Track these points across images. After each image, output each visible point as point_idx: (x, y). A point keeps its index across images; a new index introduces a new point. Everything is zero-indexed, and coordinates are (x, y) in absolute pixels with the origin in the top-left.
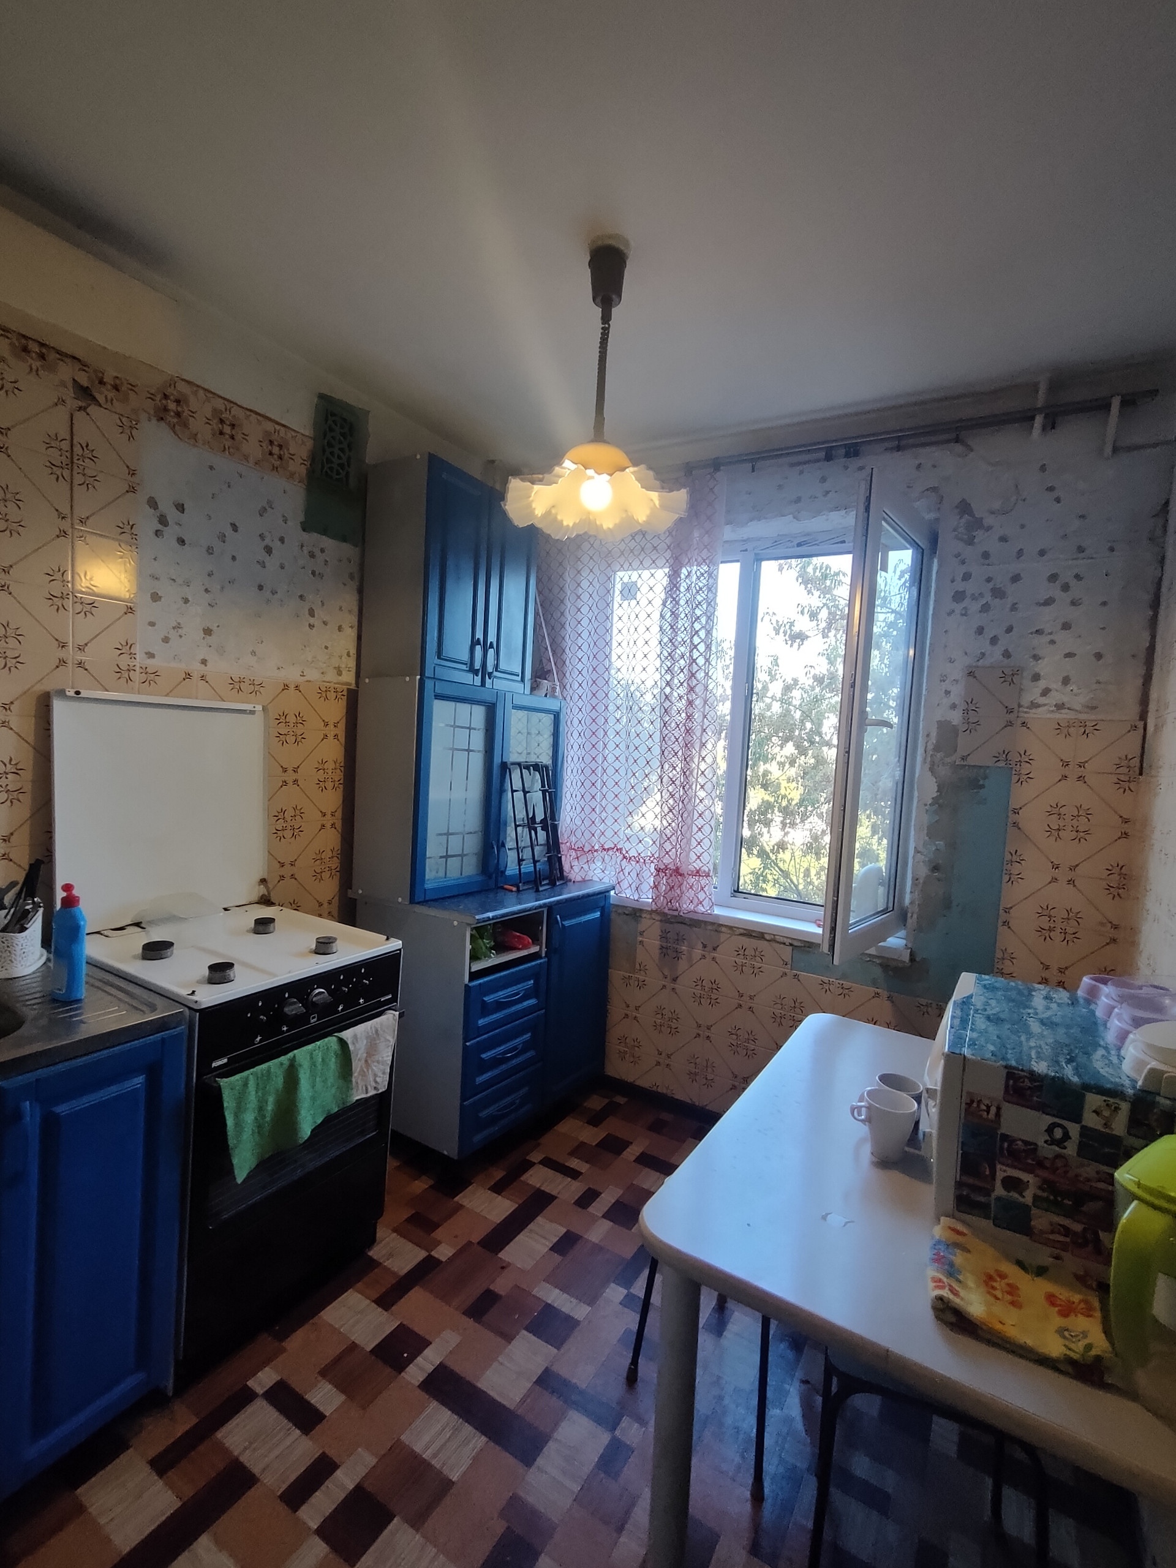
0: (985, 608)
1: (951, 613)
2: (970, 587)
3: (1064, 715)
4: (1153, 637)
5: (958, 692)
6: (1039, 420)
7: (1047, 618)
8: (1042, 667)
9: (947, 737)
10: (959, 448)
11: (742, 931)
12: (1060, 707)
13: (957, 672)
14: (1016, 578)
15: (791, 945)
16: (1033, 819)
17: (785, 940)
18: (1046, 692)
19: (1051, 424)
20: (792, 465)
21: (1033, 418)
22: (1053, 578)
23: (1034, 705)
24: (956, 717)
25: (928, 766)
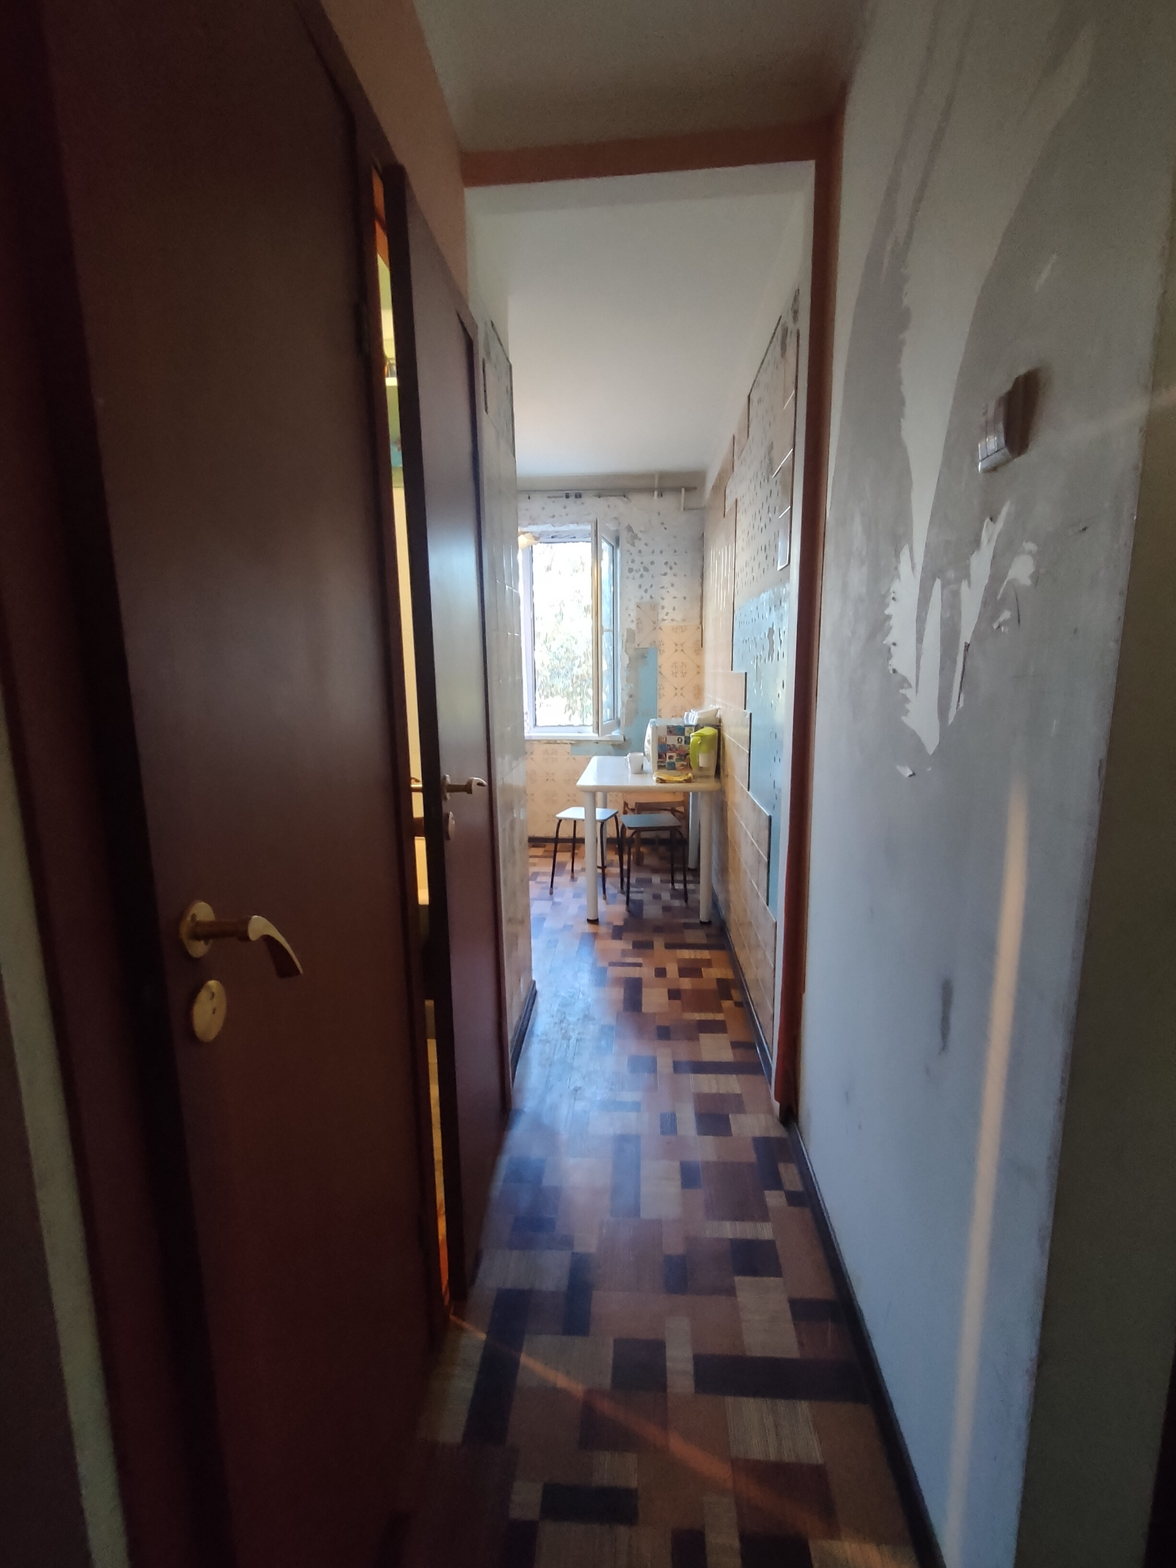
0: (642, 576)
1: (628, 578)
2: (635, 566)
3: (674, 624)
4: (702, 590)
5: (633, 615)
6: (656, 493)
7: (666, 580)
8: (665, 603)
9: (631, 635)
10: (625, 499)
11: (546, 742)
12: (672, 620)
13: (632, 605)
14: (652, 563)
15: (570, 743)
16: (666, 668)
17: (567, 742)
18: (667, 614)
19: (661, 495)
20: (549, 497)
21: (654, 492)
22: (666, 563)
23: (664, 620)
24: (633, 627)
25: (624, 649)
